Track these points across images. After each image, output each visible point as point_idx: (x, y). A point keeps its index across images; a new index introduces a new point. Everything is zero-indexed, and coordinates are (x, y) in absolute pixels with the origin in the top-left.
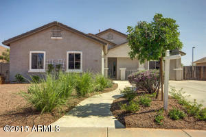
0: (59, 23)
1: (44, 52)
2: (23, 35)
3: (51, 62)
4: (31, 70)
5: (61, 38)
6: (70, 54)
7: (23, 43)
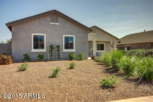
0: (58, 12)
1: (45, 35)
2: (27, 19)
3: (51, 43)
4: (33, 50)
5: (58, 24)
6: (65, 37)
7: (25, 26)
